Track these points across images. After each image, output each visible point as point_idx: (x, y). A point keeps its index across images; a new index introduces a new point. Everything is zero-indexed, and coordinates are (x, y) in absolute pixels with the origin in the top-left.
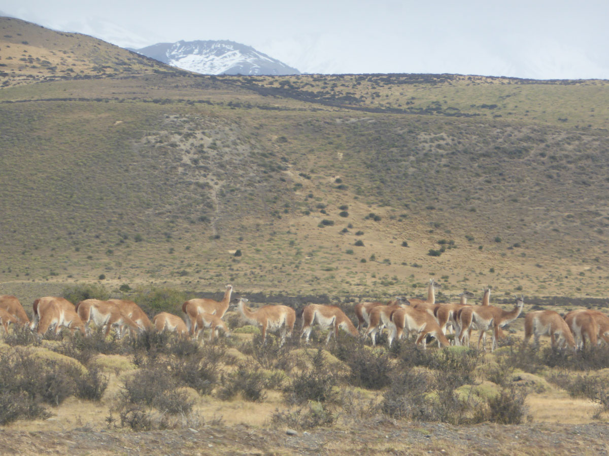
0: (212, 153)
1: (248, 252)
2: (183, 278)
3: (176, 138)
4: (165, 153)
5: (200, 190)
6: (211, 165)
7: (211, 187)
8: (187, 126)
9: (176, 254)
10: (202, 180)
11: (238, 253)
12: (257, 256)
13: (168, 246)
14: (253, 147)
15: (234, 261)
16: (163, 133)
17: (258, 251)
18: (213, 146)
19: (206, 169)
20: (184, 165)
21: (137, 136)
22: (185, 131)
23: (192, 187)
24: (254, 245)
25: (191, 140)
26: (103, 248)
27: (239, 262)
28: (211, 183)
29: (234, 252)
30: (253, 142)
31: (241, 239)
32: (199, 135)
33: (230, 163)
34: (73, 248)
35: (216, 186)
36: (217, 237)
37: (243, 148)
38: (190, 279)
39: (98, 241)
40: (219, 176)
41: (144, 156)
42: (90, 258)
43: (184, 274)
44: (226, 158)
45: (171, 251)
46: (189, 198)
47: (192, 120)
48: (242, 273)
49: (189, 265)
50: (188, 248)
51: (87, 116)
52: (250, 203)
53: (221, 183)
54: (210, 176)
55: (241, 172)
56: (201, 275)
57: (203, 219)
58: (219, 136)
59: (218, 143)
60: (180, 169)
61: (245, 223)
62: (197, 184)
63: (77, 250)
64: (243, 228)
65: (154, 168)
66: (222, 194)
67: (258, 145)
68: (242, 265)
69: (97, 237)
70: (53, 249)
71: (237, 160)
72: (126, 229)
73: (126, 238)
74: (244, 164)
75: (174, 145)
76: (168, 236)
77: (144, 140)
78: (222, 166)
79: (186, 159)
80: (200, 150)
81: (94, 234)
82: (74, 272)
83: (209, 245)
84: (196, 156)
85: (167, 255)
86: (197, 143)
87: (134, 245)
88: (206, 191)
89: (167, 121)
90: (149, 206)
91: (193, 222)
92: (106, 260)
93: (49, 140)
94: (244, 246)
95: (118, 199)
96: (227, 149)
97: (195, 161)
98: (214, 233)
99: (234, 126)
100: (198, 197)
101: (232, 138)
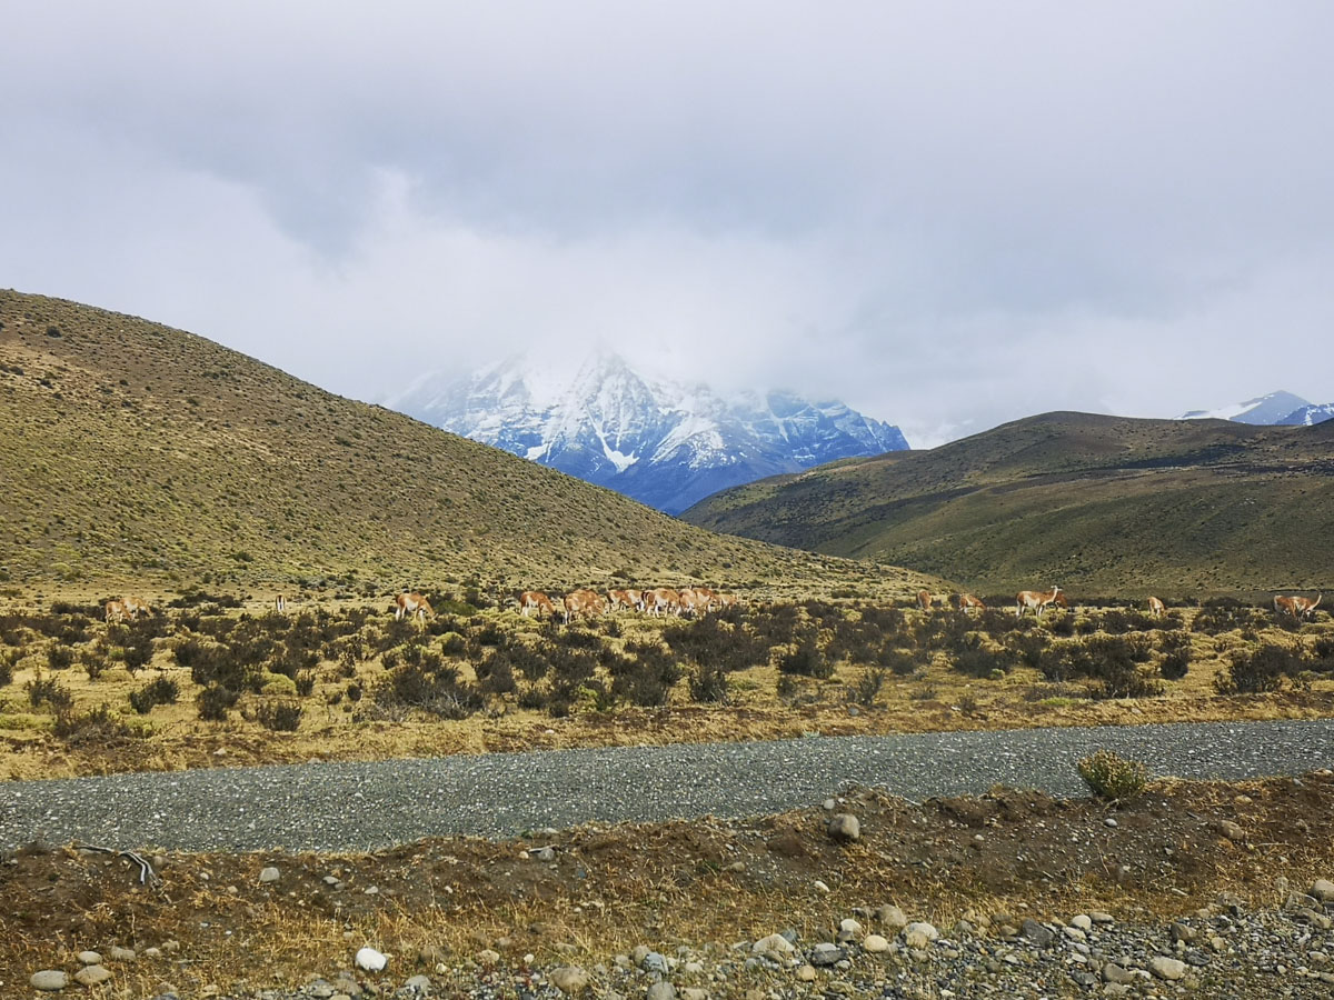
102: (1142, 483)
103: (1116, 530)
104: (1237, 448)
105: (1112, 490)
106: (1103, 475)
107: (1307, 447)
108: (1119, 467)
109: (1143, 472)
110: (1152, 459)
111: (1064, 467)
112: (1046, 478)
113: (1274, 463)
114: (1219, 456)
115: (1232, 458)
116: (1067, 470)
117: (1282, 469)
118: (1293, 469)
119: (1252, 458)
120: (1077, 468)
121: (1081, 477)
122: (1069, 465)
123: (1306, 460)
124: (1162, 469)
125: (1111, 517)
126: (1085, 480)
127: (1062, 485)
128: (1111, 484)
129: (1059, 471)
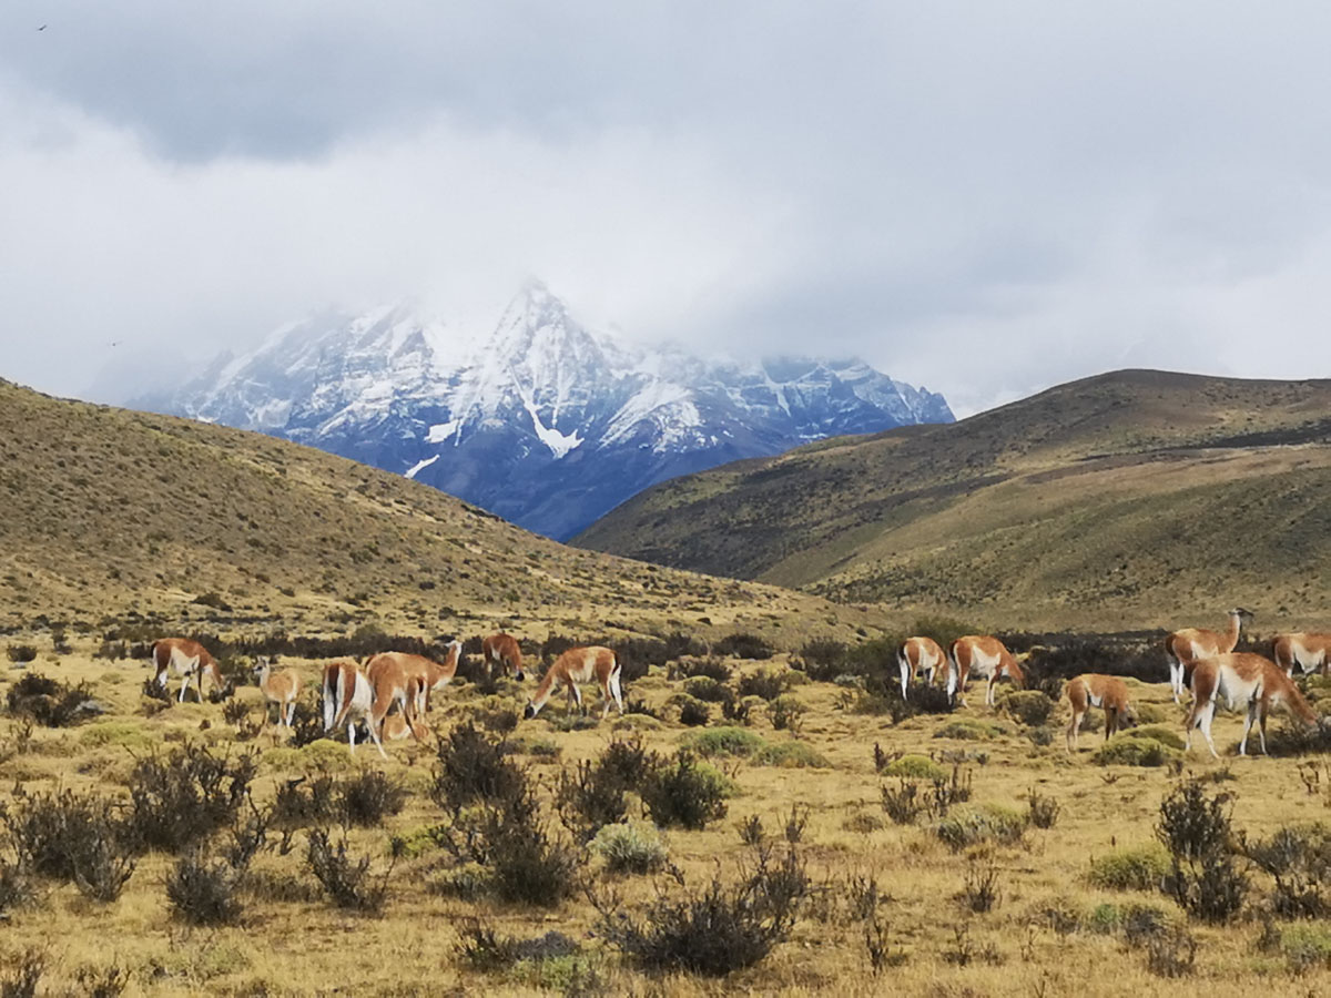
102: (1237, 465)
103: (1176, 533)
105: (1195, 475)
106: (1182, 457)
108: (1207, 445)
109: (1238, 452)
110: (1254, 435)
111: (1132, 446)
112: (1103, 462)
116: (1136, 450)
120: (1150, 447)
121: (1152, 459)
122: (1139, 444)
124: (1265, 449)
125: (1170, 515)
126: (1158, 464)
127: (1125, 471)
128: (1192, 469)
129: (1124, 451)
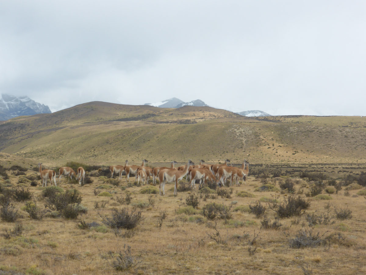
0: (244, 133)
1: (251, 155)
2: (237, 161)
3: (236, 130)
4: (233, 133)
5: (241, 141)
6: (243, 135)
7: (243, 140)
8: (238, 127)
9: (235, 155)
10: (241, 139)
11: (249, 155)
12: (254, 155)
13: (233, 154)
14: (253, 131)
15: (248, 157)
16: (233, 129)
17: (254, 154)
18: (244, 131)
19: (242, 136)
20: (237, 136)
21: (227, 130)
22: (238, 128)
23: (239, 140)
24: (253, 153)
25: (239, 130)
26: (220, 154)
27: (249, 157)
28: (243, 139)
29: (248, 155)
30: (253, 130)
31: (250, 152)
32: (241, 129)
33: (247, 135)
34: (213, 154)
35: (244, 140)
36: (245, 151)
37: (250, 132)
38: (238, 161)
39: (218, 153)
40: (245, 138)
41: (228, 134)
42: (217, 156)
43: (237, 160)
44: (247, 134)
45: (234, 155)
46: (238, 143)
47: (239, 126)
48: (250, 159)
49: (238, 158)
50: (238, 154)
51: (217, 126)
52: (252, 144)
53: (245, 139)
54: (243, 138)
55: (250, 137)
56: (241, 160)
57: (241, 147)
58: (245, 129)
59: (245, 130)
60: (237, 137)
61: (251, 148)
62: (240, 140)
63: (214, 155)
64: (250, 149)
65: (231, 136)
66: (246, 142)
67: (254, 131)
68: (250, 157)
69: (218, 152)
70: (209, 155)
71: (249, 134)
72: (224, 150)
73: (224, 152)
74: (251, 135)
75: (235, 131)
76: (234, 151)
77: (228, 130)
78: (246, 136)
79: (238, 134)
80: (241, 132)
81: (217, 151)
82: (213, 159)
83: (243, 153)
84: (240, 134)
85: (233, 156)
86: (240, 131)
87: (226, 154)
88: (242, 141)
89: (234, 126)
90: (229, 145)
91: (239, 148)
92: (220, 157)
93: (208, 131)
94: (250, 153)
95: (223, 143)
96: (247, 132)
97: (240, 135)
98: (244, 151)
99: (249, 127)
100: (240, 143)
101: (248, 129)
102: (122, 126)
103: (107, 142)
104: (153, 115)
105: (112, 128)
106: (109, 123)
107: (176, 115)
108: (114, 121)
109: (122, 122)
110: (126, 118)
111: (96, 120)
112: (89, 124)
113: (165, 120)
114: (148, 117)
115: (151, 119)
116: (97, 121)
117: (167, 122)
118: (171, 123)
119: (158, 119)
120: (101, 121)
121: (101, 123)
122: (98, 120)
123: (175, 119)
124: (128, 122)
125: (106, 137)
126: (103, 125)
127: (95, 126)
128: (111, 126)
129: (94, 121)
